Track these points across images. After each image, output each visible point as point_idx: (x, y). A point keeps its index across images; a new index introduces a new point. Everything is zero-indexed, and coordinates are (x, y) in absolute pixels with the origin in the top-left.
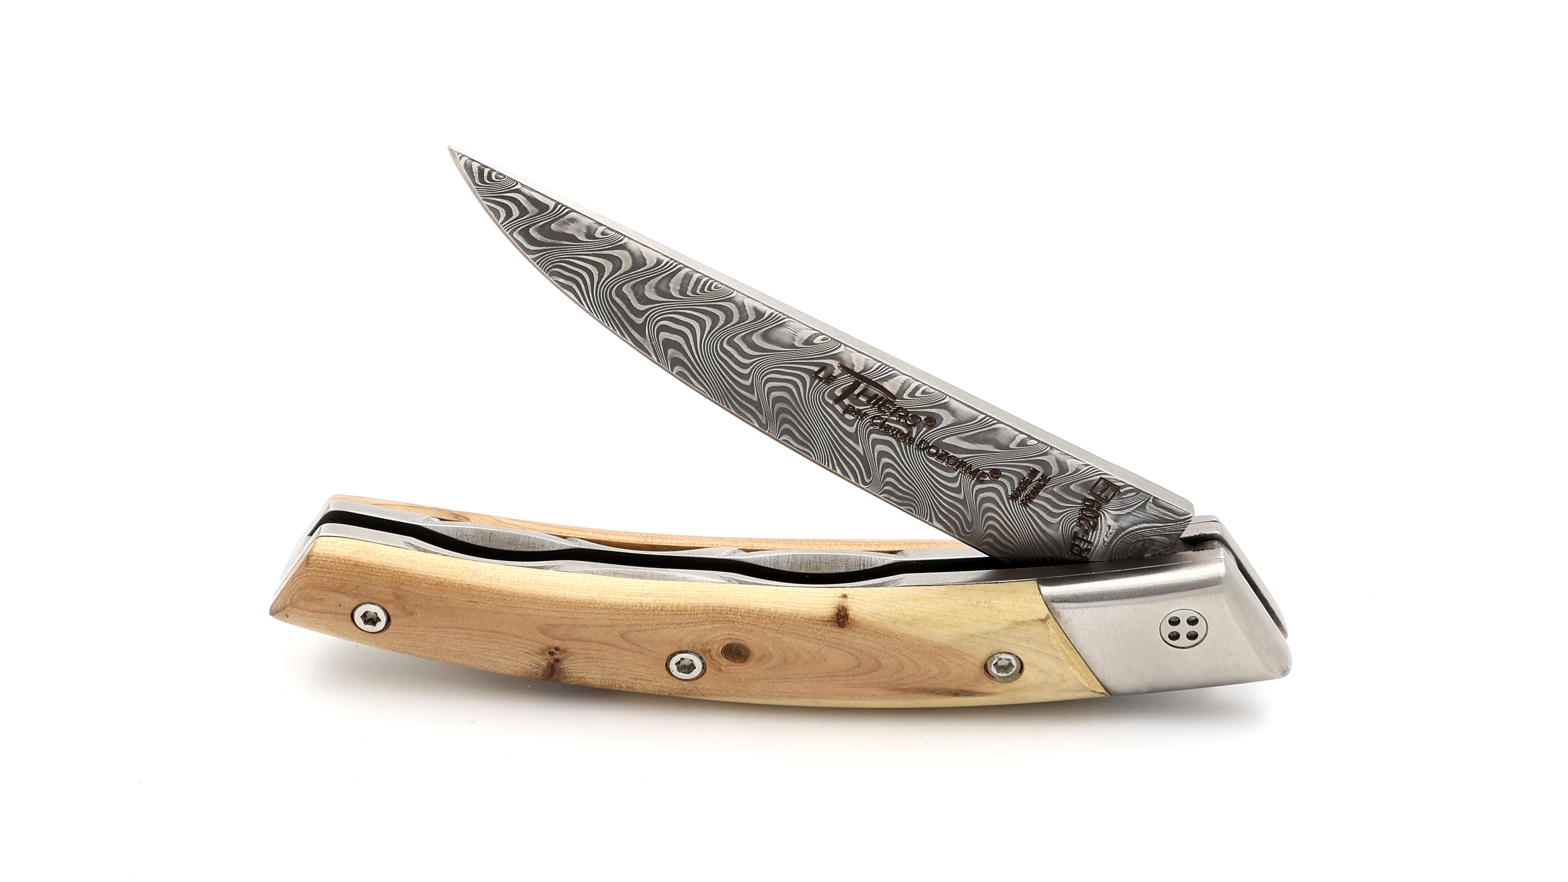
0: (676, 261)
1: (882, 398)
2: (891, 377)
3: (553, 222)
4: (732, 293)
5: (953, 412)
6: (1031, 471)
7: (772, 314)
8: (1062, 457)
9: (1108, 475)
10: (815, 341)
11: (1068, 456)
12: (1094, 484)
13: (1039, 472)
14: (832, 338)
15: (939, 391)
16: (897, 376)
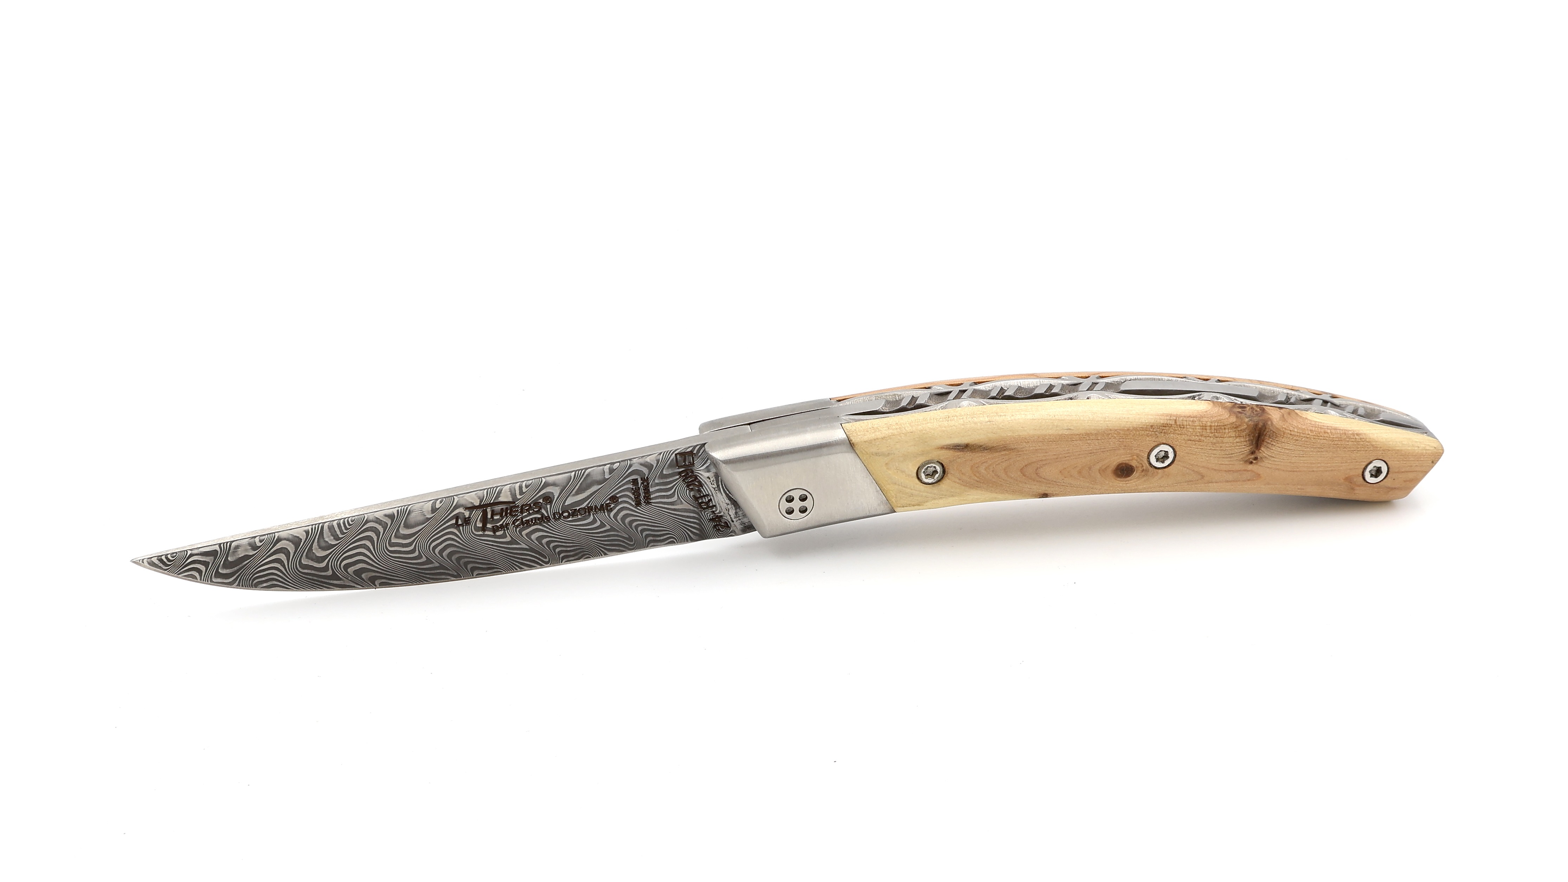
0: (316, 524)
1: (507, 508)
2: (500, 492)
3: (227, 557)
4: (364, 517)
5: (554, 484)
6: (632, 482)
7: (398, 511)
8: (642, 461)
9: (678, 449)
10: (437, 507)
11: (644, 457)
12: (675, 461)
13: (637, 479)
14: (445, 498)
15: (534, 479)
16: (502, 489)
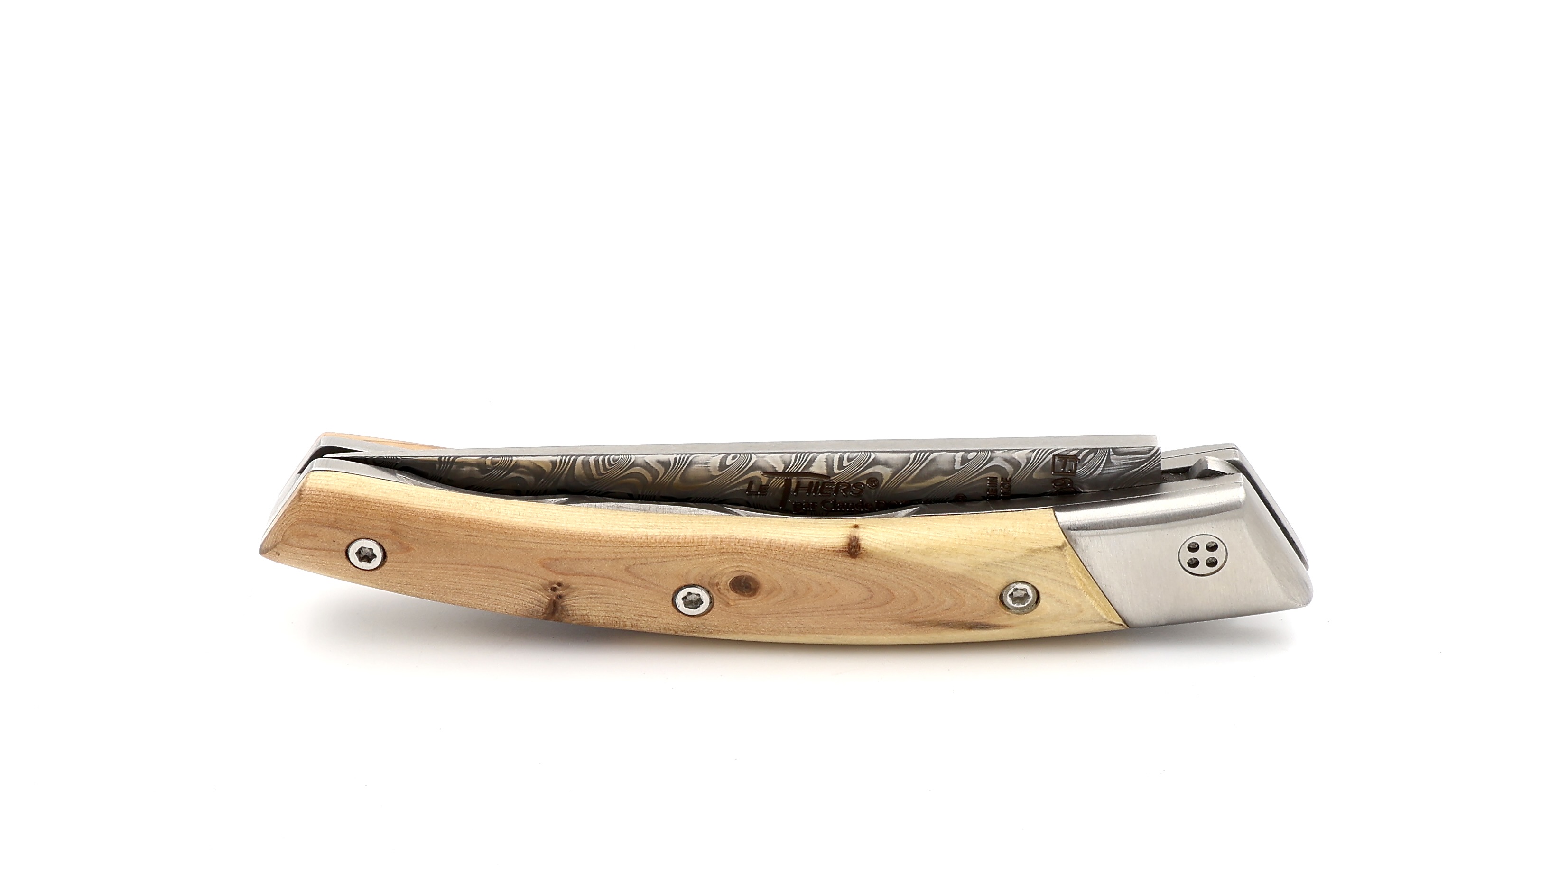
0: (567, 456)
1: (818, 483)
2: (812, 461)
4: (631, 458)
5: (886, 464)
6: (989, 480)
7: (676, 459)
8: (1006, 455)
9: (1058, 449)
10: (728, 464)
11: (1012, 451)
12: (1051, 463)
13: (997, 478)
14: (739, 454)
15: (861, 452)
16: (816, 457)
